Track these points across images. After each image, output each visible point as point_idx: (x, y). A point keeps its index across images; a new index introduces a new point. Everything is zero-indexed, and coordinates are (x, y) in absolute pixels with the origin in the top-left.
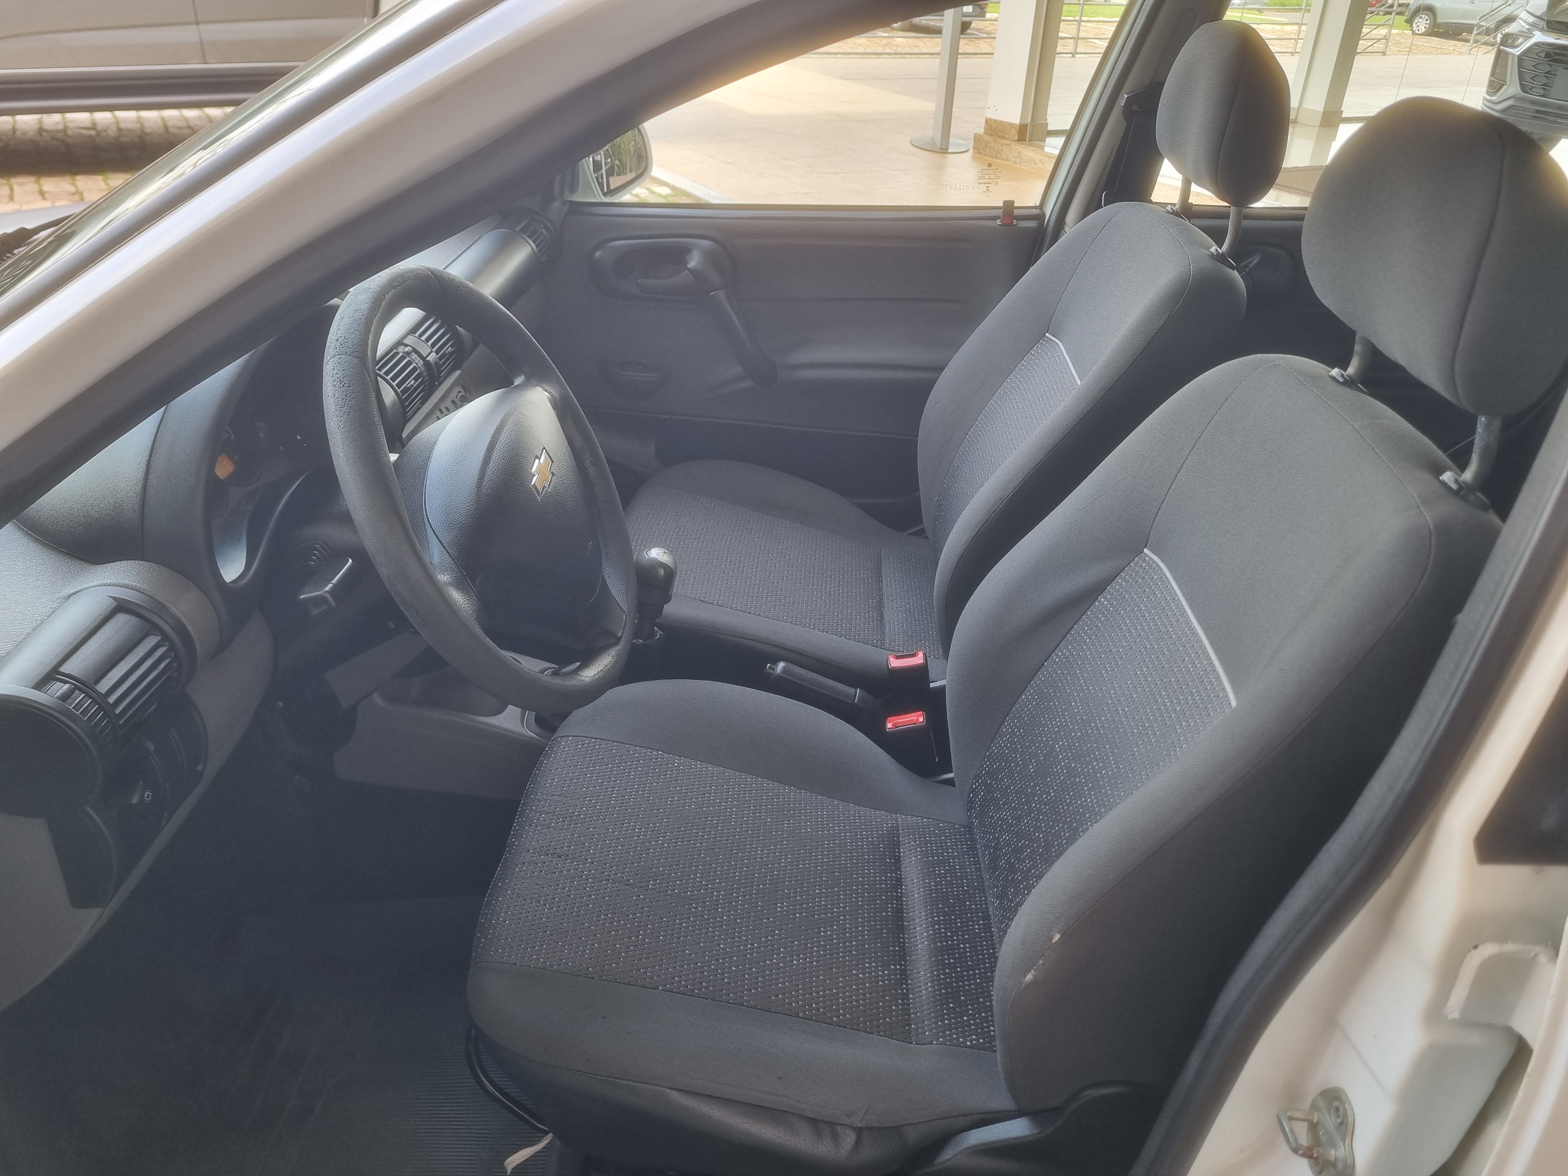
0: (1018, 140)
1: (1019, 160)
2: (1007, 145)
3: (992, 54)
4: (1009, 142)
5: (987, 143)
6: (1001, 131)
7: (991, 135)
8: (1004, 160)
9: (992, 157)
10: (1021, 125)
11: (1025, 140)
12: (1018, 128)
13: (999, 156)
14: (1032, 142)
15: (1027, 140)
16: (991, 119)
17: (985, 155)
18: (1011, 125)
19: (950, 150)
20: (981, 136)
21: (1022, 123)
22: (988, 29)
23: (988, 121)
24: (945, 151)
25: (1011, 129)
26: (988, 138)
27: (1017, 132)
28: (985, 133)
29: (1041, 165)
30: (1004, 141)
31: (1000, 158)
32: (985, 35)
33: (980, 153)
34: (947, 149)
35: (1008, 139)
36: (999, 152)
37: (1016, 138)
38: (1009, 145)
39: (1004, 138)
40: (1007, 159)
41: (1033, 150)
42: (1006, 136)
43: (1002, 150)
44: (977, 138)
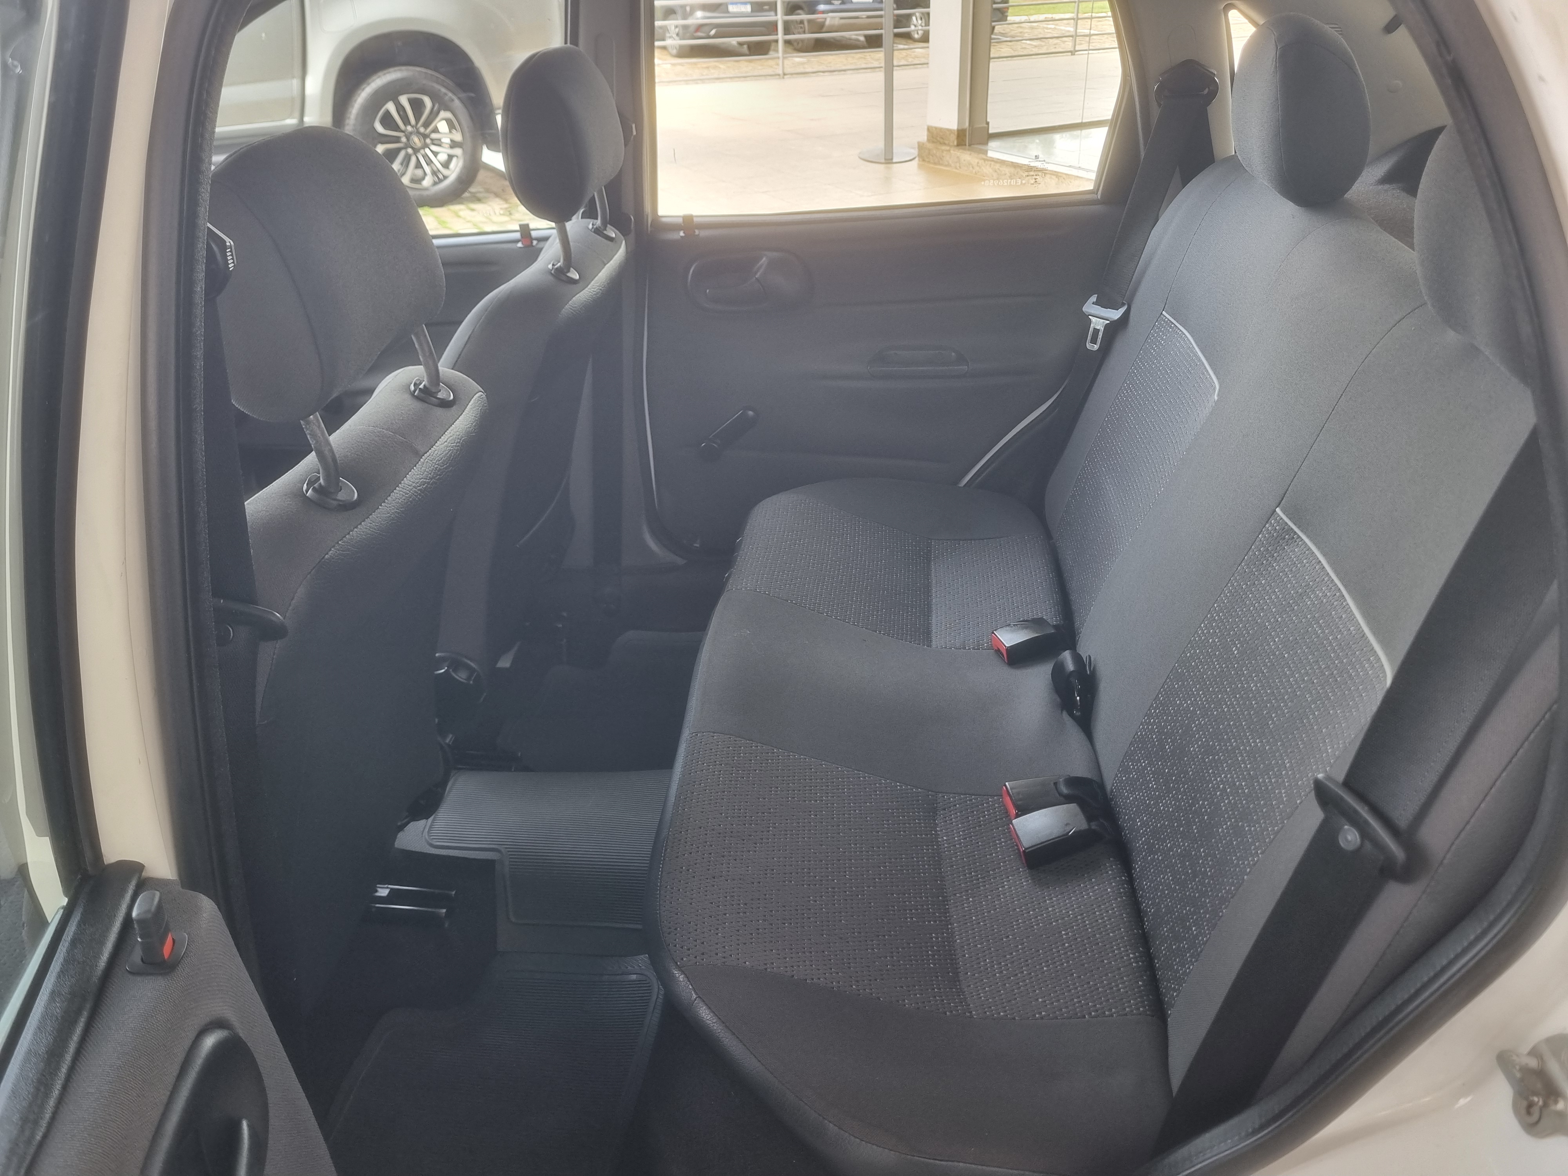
0: (958, 145)
1: (958, 165)
2: (947, 151)
3: (928, 64)
4: (948, 148)
5: (929, 150)
6: (942, 138)
7: (933, 142)
8: (946, 166)
9: (935, 164)
10: (958, 130)
11: (966, 145)
12: (956, 133)
13: (941, 162)
14: (973, 146)
15: (967, 144)
16: (932, 127)
17: (929, 162)
18: (950, 131)
19: (894, 160)
20: (923, 144)
21: (960, 128)
22: (1013, 33)
23: (929, 129)
24: (891, 161)
25: (950, 134)
26: (930, 146)
27: (956, 137)
28: (928, 140)
29: (978, 168)
30: (944, 148)
31: (942, 165)
32: (1008, 39)
33: (924, 160)
34: (892, 159)
35: (949, 145)
36: (941, 159)
37: (955, 143)
38: (949, 151)
39: (945, 144)
40: (948, 165)
41: (970, 154)
42: (947, 142)
43: (943, 156)
44: (921, 146)
